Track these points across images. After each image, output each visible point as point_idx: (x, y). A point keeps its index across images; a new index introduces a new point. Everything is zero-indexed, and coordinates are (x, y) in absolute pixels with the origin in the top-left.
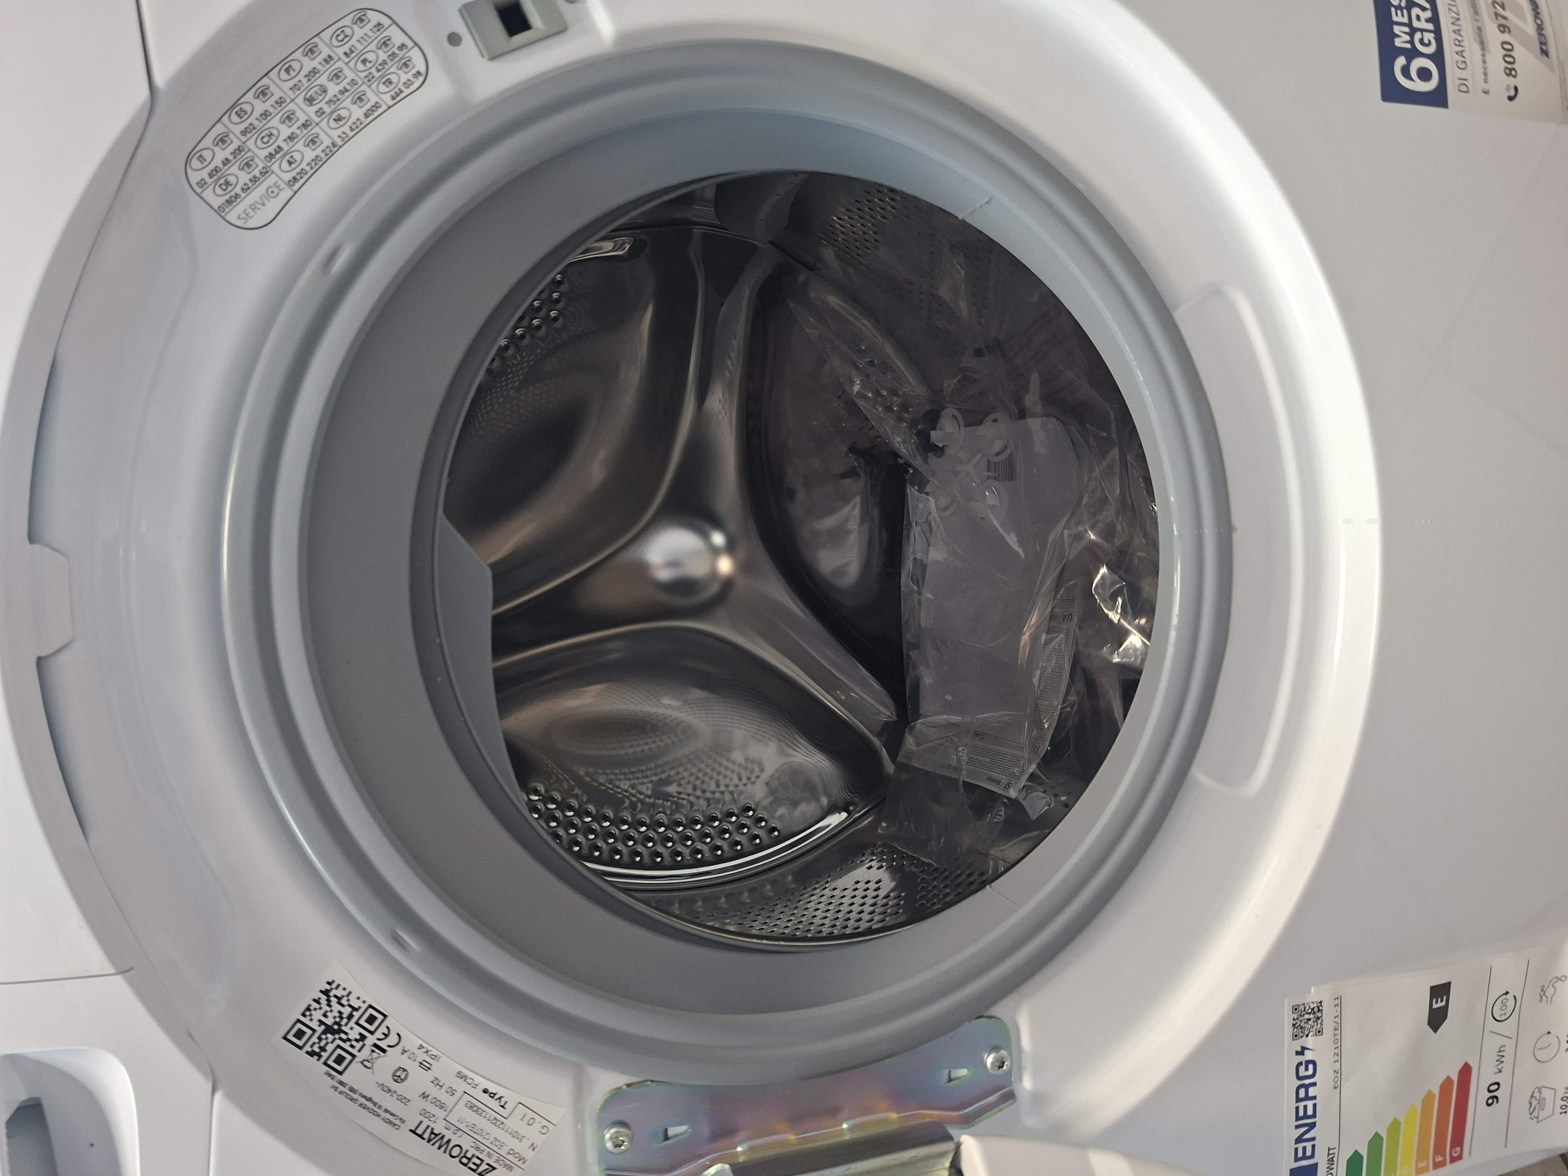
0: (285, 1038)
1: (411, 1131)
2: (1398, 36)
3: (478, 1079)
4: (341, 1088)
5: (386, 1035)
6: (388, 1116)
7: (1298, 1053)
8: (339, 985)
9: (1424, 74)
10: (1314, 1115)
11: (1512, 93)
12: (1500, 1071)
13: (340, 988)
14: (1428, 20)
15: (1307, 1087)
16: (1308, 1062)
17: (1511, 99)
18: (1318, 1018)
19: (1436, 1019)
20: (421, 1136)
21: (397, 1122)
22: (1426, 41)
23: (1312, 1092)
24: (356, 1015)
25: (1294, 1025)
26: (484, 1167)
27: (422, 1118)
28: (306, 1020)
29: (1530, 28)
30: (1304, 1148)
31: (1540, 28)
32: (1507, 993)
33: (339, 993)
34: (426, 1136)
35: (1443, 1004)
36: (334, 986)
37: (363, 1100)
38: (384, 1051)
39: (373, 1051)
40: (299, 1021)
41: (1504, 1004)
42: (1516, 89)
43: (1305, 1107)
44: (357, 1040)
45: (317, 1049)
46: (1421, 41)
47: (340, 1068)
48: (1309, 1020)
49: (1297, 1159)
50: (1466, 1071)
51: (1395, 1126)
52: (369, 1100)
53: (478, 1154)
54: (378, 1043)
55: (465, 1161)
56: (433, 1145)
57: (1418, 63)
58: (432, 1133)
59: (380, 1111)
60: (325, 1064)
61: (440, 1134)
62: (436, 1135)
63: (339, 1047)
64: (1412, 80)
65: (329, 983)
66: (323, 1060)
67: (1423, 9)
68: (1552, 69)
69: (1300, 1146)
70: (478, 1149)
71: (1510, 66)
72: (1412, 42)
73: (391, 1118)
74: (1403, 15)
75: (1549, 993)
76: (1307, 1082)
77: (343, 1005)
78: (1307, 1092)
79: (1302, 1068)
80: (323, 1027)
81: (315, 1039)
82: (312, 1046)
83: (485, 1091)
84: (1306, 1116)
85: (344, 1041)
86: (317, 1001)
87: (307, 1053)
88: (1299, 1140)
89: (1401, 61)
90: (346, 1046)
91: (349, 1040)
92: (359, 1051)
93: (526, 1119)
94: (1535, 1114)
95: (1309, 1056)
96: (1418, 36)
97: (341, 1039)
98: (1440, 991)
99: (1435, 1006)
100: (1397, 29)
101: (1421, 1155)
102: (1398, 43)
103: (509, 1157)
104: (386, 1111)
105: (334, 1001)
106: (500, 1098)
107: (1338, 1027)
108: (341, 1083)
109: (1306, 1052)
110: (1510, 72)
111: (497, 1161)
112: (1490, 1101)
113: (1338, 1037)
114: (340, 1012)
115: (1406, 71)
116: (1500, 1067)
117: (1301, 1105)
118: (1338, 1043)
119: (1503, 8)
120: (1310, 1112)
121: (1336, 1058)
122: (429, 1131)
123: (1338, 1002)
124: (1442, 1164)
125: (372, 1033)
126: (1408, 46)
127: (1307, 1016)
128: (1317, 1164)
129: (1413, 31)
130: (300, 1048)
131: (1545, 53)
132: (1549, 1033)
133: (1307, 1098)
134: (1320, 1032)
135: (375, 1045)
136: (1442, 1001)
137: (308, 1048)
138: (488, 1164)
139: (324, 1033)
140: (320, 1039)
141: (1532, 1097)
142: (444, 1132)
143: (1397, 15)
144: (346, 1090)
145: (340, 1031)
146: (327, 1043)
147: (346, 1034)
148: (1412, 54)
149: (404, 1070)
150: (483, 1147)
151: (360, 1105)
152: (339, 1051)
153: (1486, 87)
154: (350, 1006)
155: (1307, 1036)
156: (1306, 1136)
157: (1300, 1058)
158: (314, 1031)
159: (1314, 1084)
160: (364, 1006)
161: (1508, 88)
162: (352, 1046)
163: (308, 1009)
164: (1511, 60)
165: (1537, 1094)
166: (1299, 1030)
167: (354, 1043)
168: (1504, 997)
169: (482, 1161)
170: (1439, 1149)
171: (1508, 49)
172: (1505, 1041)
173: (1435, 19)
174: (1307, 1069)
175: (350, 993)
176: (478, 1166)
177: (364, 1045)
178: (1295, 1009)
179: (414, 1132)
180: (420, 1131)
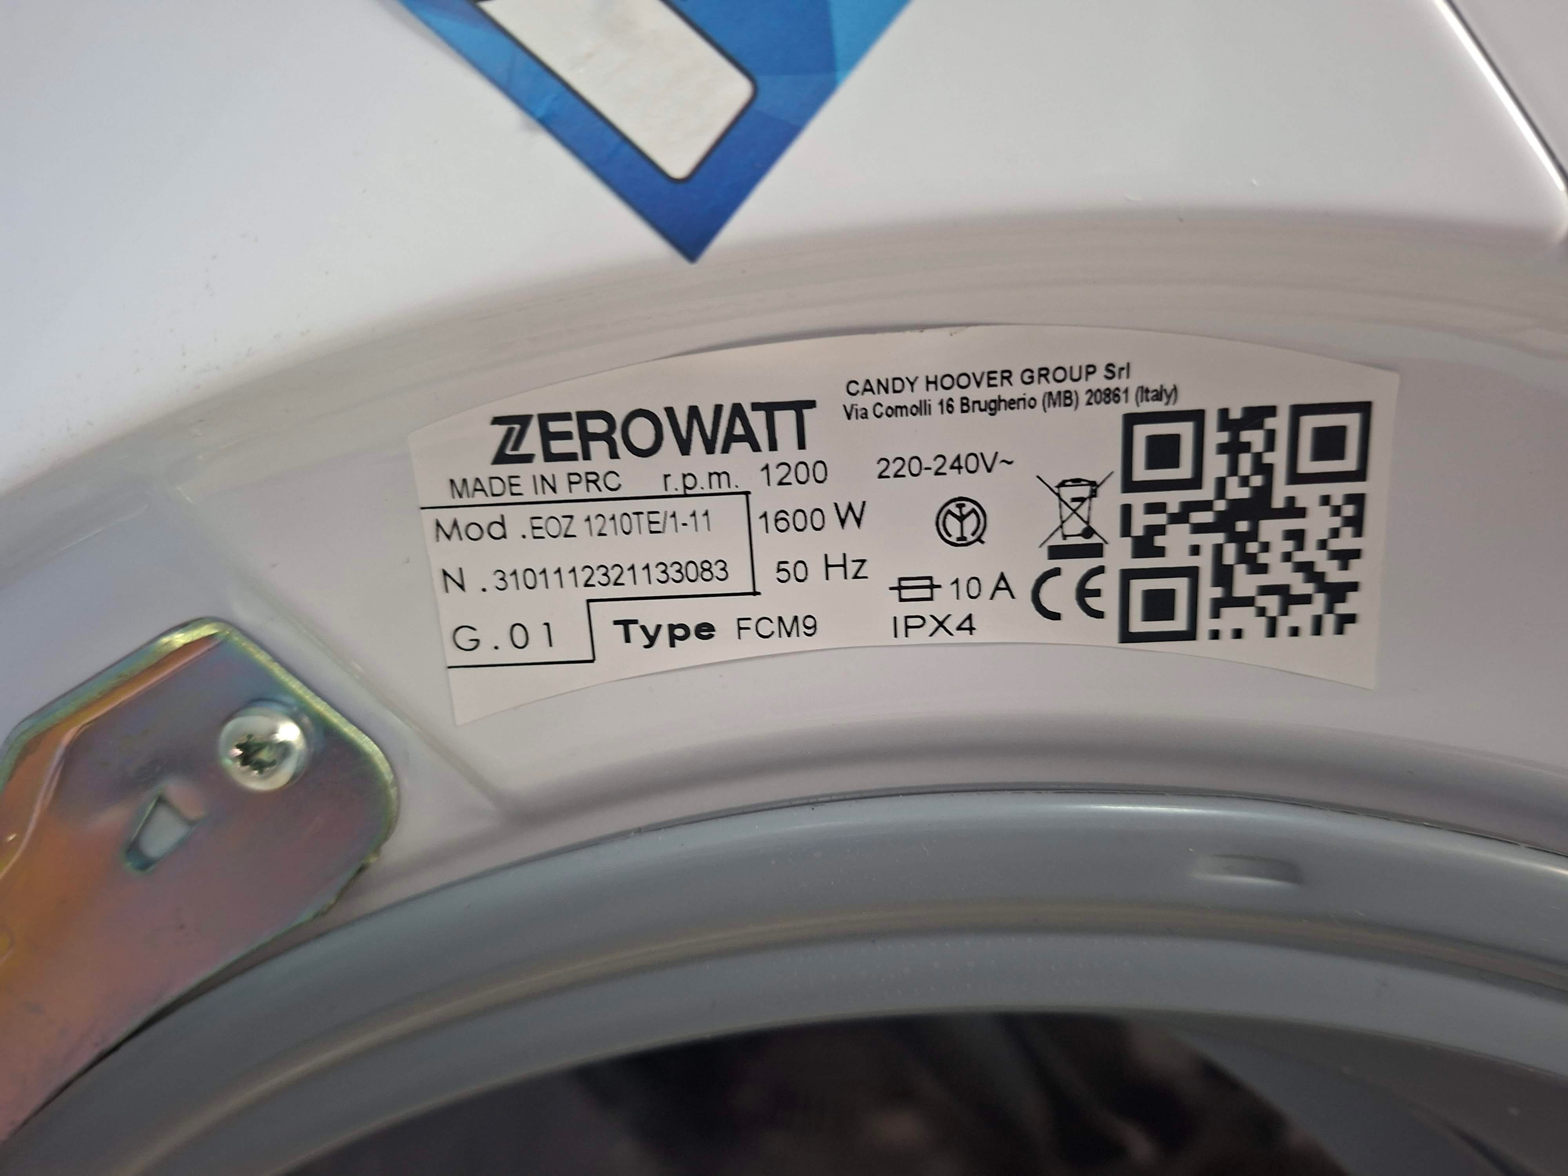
0: (1364, 409)
1: (811, 404)
3: (751, 644)
4: (1098, 381)
5: (1083, 593)
6: (908, 398)
8: (1317, 629)
13: (1306, 626)
20: (770, 409)
21: (866, 401)
24: (1209, 592)
27: (809, 456)
28: (1338, 491)
33: (1301, 615)
34: (758, 420)
36: (1329, 622)
37: (1007, 392)
38: (1056, 552)
39: (1089, 532)
40: (1360, 475)
44: (1160, 530)
45: (1255, 438)
47: (1142, 432)
52: (993, 407)
53: (580, 466)
54: (1093, 563)
55: (597, 426)
56: (718, 409)
58: (749, 437)
59: (935, 396)
60: (1197, 417)
61: (726, 450)
62: (731, 438)
63: (1195, 482)
65: (1351, 618)
66: (1211, 422)
70: (592, 480)
73: (891, 400)
77: (1265, 590)
80: (1278, 502)
81: (1278, 458)
82: (1271, 436)
83: (705, 631)
85: (1189, 507)
86: (1345, 557)
87: (1271, 411)
90: (1174, 500)
91: (1179, 518)
92: (1127, 510)
93: (538, 635)
97: (1206, 506)
103: (494, 514)
104: (922, 408)
105: (1300, 586)
106: (652, 640)
108: (1111, 396)
111: (512, 483)
114: (1263, 569)
122: (762, 437)
125: (1128, 576)
130: (1298, 411)
135: (1096, 551)
137: (1280, 424)
138: (528, 458)
139: (1264, 493)
140: (1263, 469)
142: (718, 461)
144: (1081, 388)
145: (1223, 523)
146: (1233, 470)
147: (1199, 528)
149: (962, 542)
150: (579, 491)
151: (1007, 376)
152: (1185, 471)
154: (1248, 602)
158: (1295, 477)
160: (1206, 623)
162: (1153, 508)
163: (1356, 523)
167: (1160, 519)
169: (550, 457)
175: (1272, 632)
176: (547, 437)
177: (1126, 531)
179: (800, 407)
180: (785, 420)
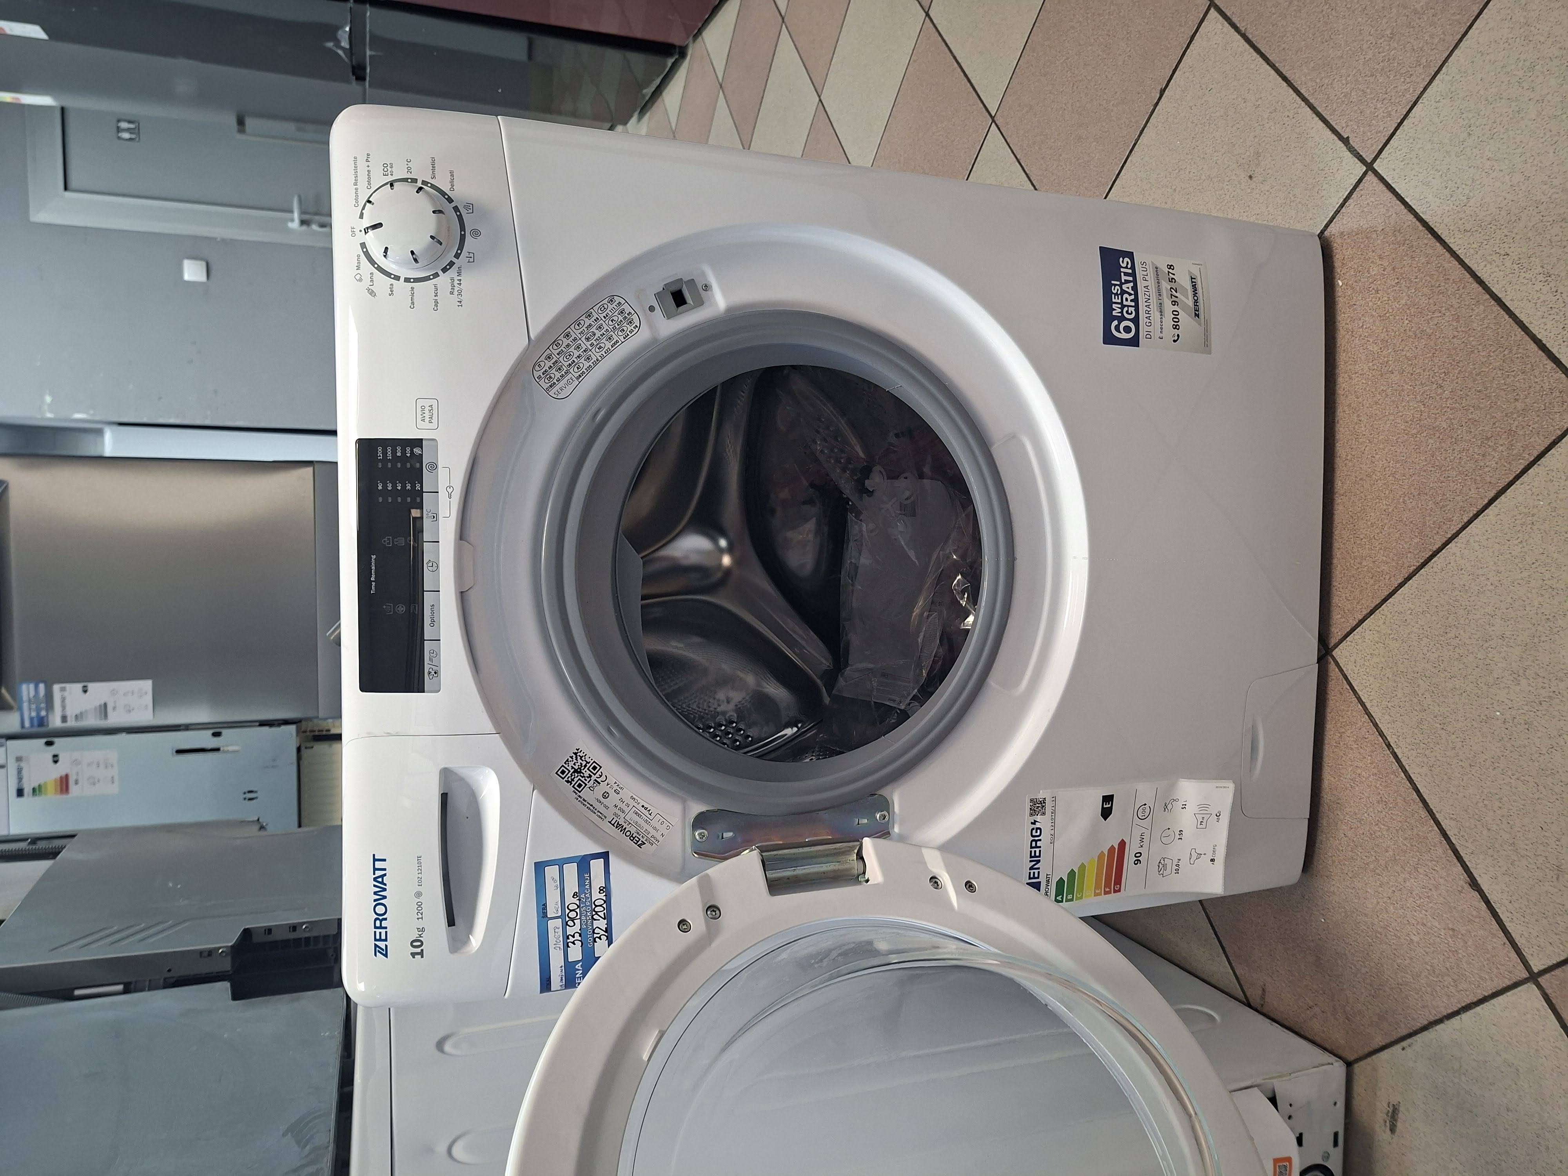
0: (556, 773)
2: (1115, 310)
3: (639, 800)
4: (579, 799)
5: (601, 776)
6: (599, 814)
7: (1032, 823)
8: (581, 751)
9: (1127, 329)
10: (1039, 856)
11: (1176, 338)
12: (1142, 846)
13: (582, 752)
14: (1131, 301)
15: (1036, 841)
16: (1037, 829)
17: (1175, 341)
18: (1043, 806)
19: (1106, 813)
20: (613, 825)
21: (603, 817)
22: (1130, 312)
23: (1039, 844)
24: (588, 765)
25: (1030, 809)
26: (640, 842)
27: (614, 816)
28: (566, 766)
29: (1190, 302)
30: (1034, 873)
31: (1196, 301)
32: (1145, 804)
33: (581, 754)
34: (615, 825)
35: (1110, 806)
36: (579, 751)
37: (589, 806)
38: (599, 783)
39: (594, 783)
40: (563, 766)
41: (1144, 810)
42: (1178, 336)
43: (1035, 851)
44: (587, 777)
45: (570, 779)
46: (1127, 313)
47: (580, 790)
48: (1039, 807)
49: (1030, 878)
50: (1122, 844)
51: (1082, 867)
52: (592, 805)
53: (638, 836)
54: (597, 779)
55: (632, 838)
56: (618, 829)
57: (1124, 324)
58: (618, 824)
59: (596, 812)
60: (573, 787)
62: (620, 825)
63: (579, 779)
64: (1121, 333)
65: (577, 750)
66: (572, 785)
67: (1130, 294)
68: (1200, 324)
69: (1032, 872)
70: (638, 833)
71: (1176, 324)
72: (1122, 312)
73: (600, 815)
74: (1118, 299)
75: (1169, 807)
76: (1036, 838)
77: (583, 761)
78: (1036, 844)
79: (1034, 831)
80: (573, 770)
81: (569, 775)
82: (568, 778)
83: (643, 806)
84: (1035, 856)
85: (582, 777)
86: (572, 757)
87: (566, 781)
88: (1031, 868)
89: (1115, 323)
90: (583, 779)
91: (584, 777)
92: (588, 782)
93: (660, 822)
94: (1161, 872)
95: (1038, 825)
96: (1126, 309)
97: (581, 776)
98: (1108, 799)
99: (1105, 806)
100: (1114, 306)
101: (1097, 886)
102: (1114, 313)
103: (651, 838)
104: (598, 811)
105: (579, 758)
106: (649, 810)
107: (1054, 812)
108: (580, 796)
109: (1037, 823)
110: (1176, 327)
111: (646, 840)
112: (1136, 862)
113: (1053, 817)
114: (581, 763)
115: (1117, 328)
116: (1141, 844)
117: (1033, 850)
118: (1053, 821)
119: (1176, 292)
120: (1037, 854)
121: (1052, 828)
123: (1054, 799)
124: (1109, 893)
125: (595, 774)
126: (1120, 315)
127: (1037, 805)
128: (1040, 882)
129: (1123, 307)
130: (563, 778)
131: (1197, 315)
132: (1169, 829)
133: (1036, 847)
134: (1044, 814)
135: (595, 780)
136: (1109, 804)
137: (566, 779)
138: (642, 841)
139: (574, 772)
140: (572, 775)
141: (1160, 863)
143: (1115, 298)
144: (582, 800)
145: (580, 772)
146: (574, 778)
147: (583, 774)
148: (1122, 319)
149: (608, 793)
150: (640, 833)
151: (587, 808)
152: (579, 782)
153: (1161, 335)
154: (585, 761)
155: (1037, 815)
156: (1035, 867)
157: (1033, 826)
158: (569, 771)
159: (1040, 840)
160: (592, 762)
161: (1174, 336)
162: (586, 780)
163: (567, 760)
164: (1177, 320)
165: (1162, 861)
166: (1033, 812)
167: (586, 778)
168: (1144, 806)
169: (640, 839)
170: (1107, 884)
171: (1176, 314)
172: (1144, 830)
173: (1136, 300)
174: (1036, 832)
175: (586, 755)
176: (638, 842)
177: (591, 780)
178: (1031, 800)
179: (610, 822)
180: (613, 822)
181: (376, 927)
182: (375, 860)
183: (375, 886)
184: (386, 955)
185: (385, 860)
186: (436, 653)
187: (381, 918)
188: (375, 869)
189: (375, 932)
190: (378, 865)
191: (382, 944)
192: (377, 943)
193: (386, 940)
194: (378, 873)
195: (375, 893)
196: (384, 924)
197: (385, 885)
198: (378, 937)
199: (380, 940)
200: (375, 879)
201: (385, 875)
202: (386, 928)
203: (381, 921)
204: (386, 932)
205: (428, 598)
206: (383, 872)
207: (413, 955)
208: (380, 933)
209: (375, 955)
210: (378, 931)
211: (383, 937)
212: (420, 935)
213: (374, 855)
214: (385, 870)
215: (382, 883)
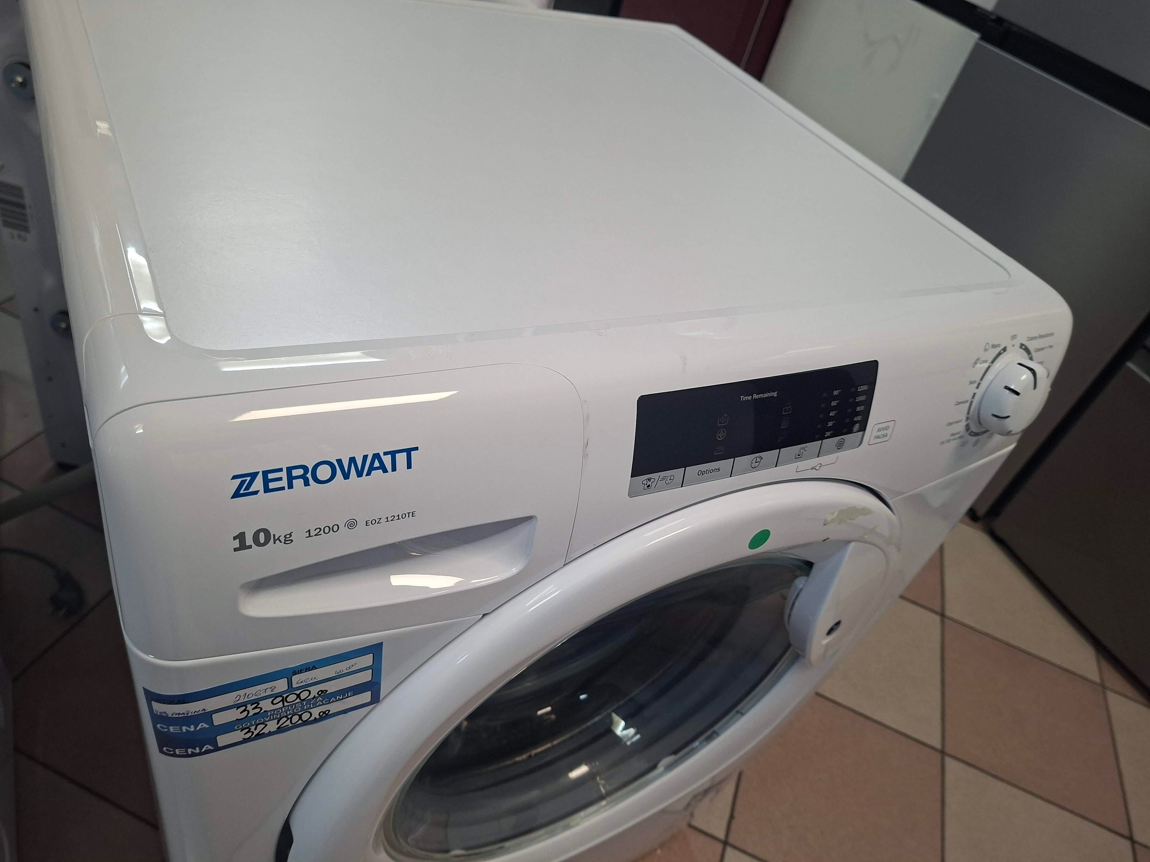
181: (289, 470)
182: (409, 451)
183: (365, 457)
184: (237, 494)
185: (409, 466)
186: (669, 485)
187: (309, 475)
188: (393, 454)
189: (280, 470)
190: (401, 458)
191: (258, 484)
192: (260, 476)
193: (267, 490)
194: (387, 460)
195: (352, 460)
196: (298, 483)
197: (369, 474)
198: (271, 476)
199: (266, 481)
200: (376, 456)
201: (385, 471)
202: (290, 486)
203: (304, 477)
204: (283, 488)
205: (725, 464)
206: (389, 467)
207: (241, 537)
208: (280, 479)
209: (235, 477)
210: (284, 474)
211: (272, 485)
212: (278, 539)
213: (416, 449)
214: (394, 469)
215: (372, 468)
